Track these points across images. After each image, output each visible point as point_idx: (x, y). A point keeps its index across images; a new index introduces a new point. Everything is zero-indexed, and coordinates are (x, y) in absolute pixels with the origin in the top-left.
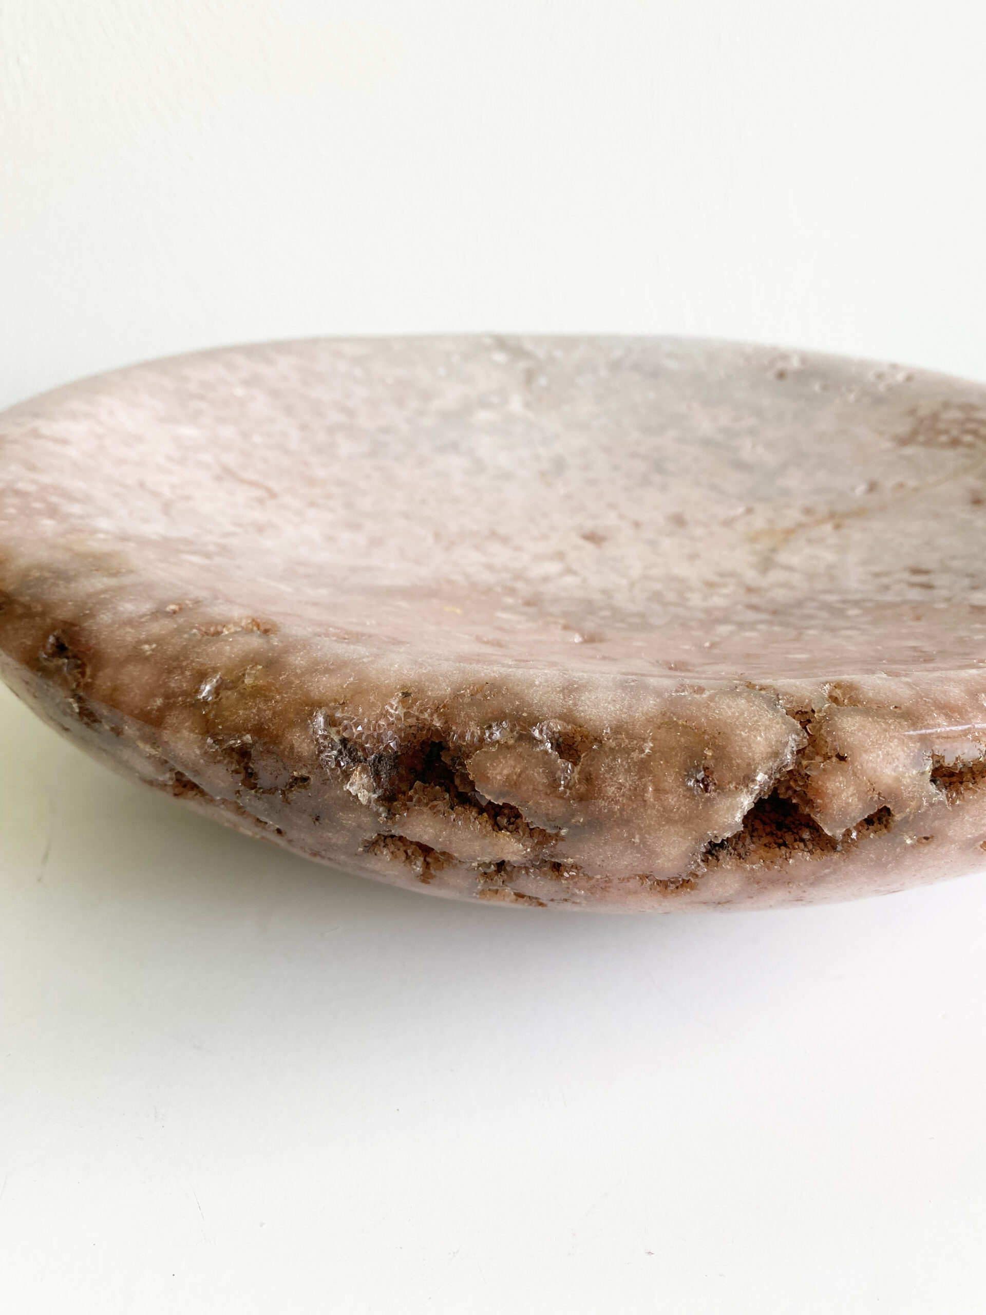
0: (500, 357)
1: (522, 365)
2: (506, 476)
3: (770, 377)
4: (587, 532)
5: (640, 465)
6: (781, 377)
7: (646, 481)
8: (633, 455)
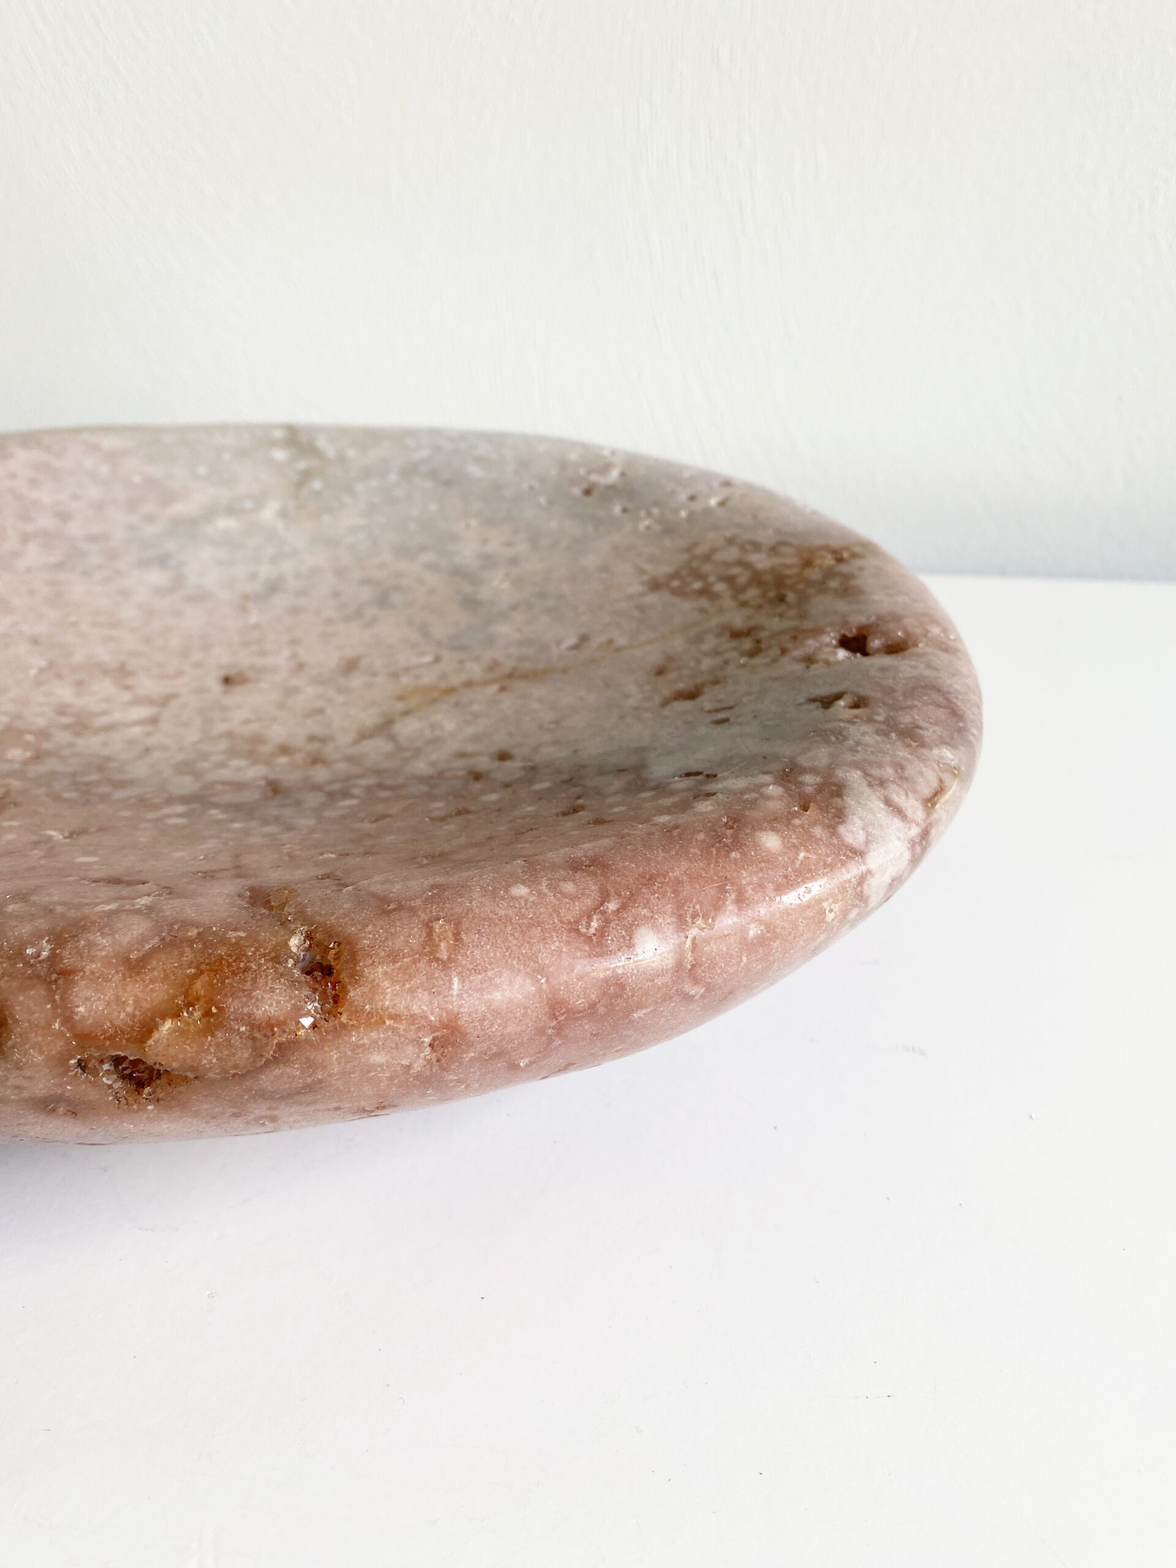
0: (280, 455)
1: (302, 465)
2: (201, 597)
3: (577, 491)
4: (232, 672)
5: (366, 594)
6: (588, 492)
7: (359, 613)
8: (366, 581)
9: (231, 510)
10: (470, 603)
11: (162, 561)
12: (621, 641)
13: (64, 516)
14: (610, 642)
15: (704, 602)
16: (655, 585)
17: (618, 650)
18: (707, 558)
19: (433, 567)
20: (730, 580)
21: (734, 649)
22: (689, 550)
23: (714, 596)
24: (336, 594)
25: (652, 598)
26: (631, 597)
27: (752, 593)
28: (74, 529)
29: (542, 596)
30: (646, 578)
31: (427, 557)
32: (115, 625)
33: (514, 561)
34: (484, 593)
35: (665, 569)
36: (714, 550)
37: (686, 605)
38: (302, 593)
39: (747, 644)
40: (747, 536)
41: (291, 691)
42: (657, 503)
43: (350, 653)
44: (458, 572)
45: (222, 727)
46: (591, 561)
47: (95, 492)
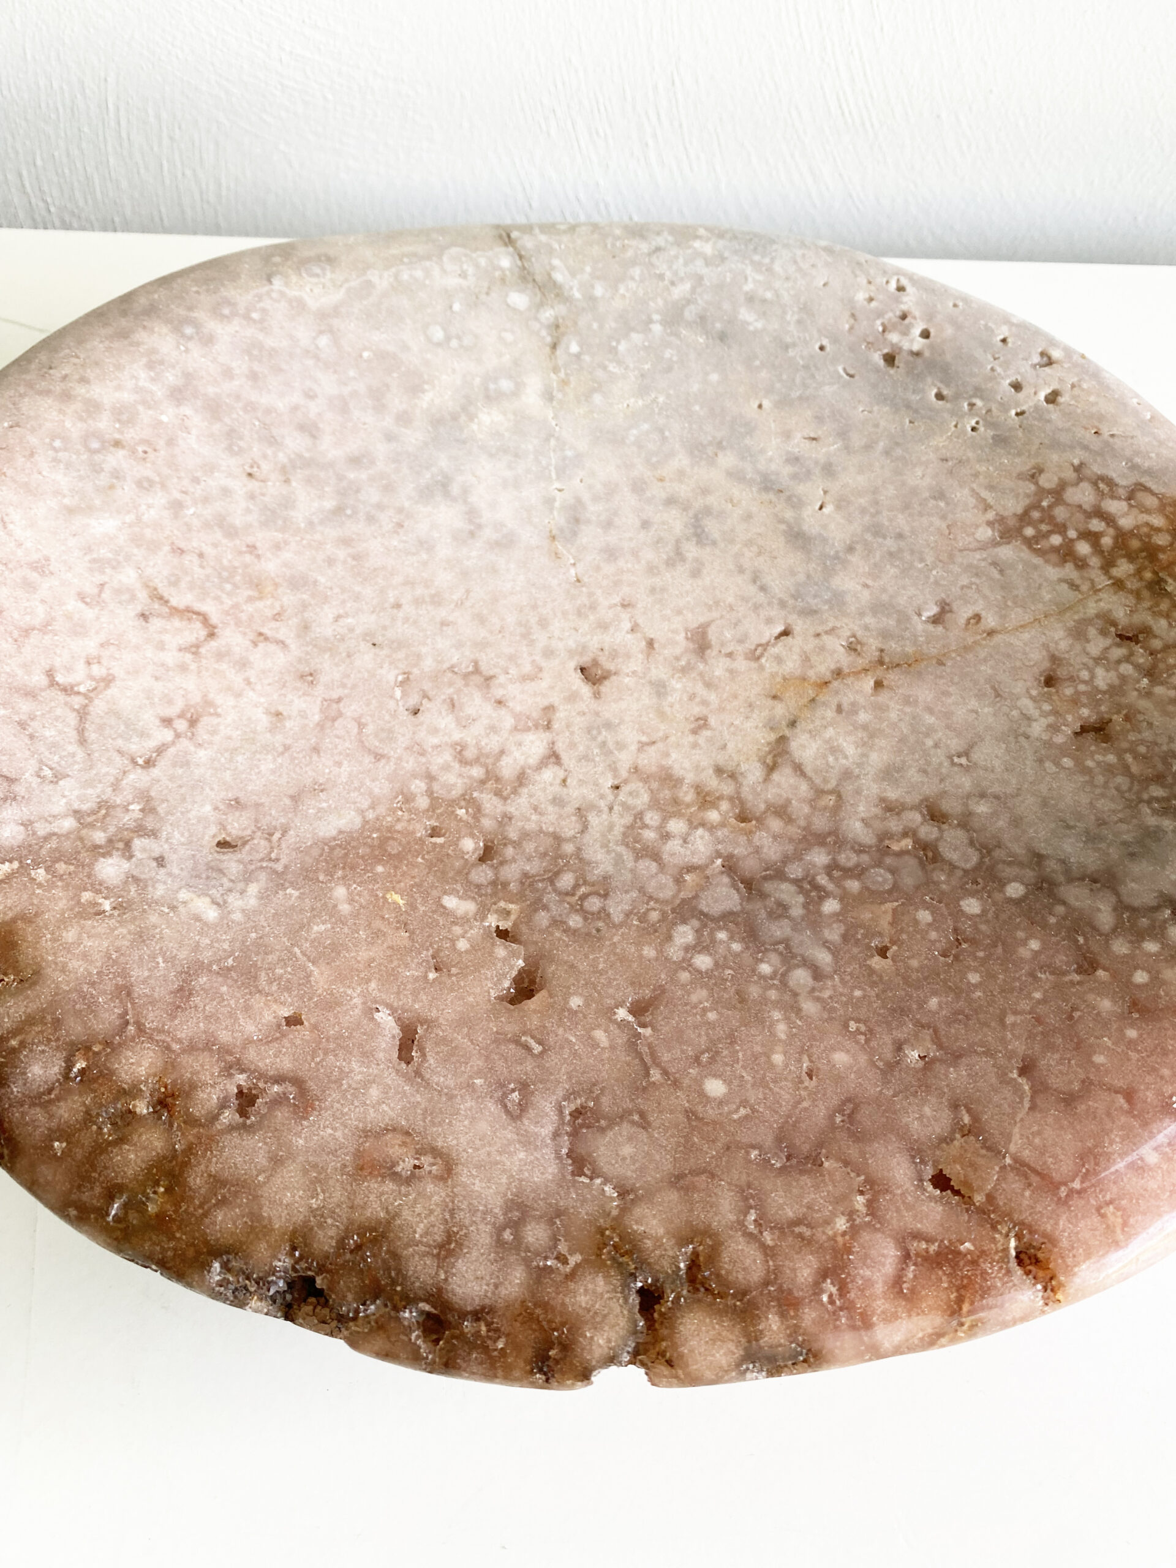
3: (877, 358)
4: (585, 660)
5: (676, 522)
6: (890, 359)
7: (678, 556)
8: (670, 501)
9: (492, 398)
10: (798, 538)
11: (443, 485)
12: (990, 621)
13: (310, 430)
14: (977, 617)
15: (1069, 571)
16: (1008, 531)
17: (991, 633)
18: (1058, 493)
19: (737, 476)
20: (1093, 537)
21: (1127, 659)
22: (1033, 476)
23: (1081, 564)
24: (645, 524)
25: (1007, 552)
26: (983, 547)
27: (1123, 568)
28: (330, 449)
29: (877, 531)
30: (991, 515)
31: (727, 460)
32: (437, 600)
33: (828, 470)
34: (810, 520)
35: (1013, 506)
36: (1062, 486)
37: (1052, 572)
38: (608, 525)
39: (1141, 657)
40: (1097, 469)
41: (660, 689)
42: (978, 391)
43: (694, 620)
44: (768, 484)
45: (625, 759)
46: (920, 478)
47: (327, 385)
